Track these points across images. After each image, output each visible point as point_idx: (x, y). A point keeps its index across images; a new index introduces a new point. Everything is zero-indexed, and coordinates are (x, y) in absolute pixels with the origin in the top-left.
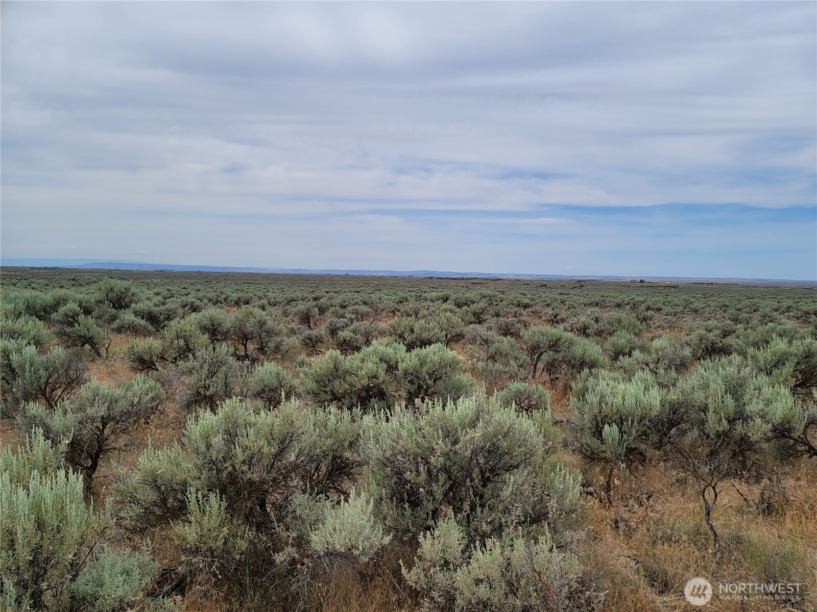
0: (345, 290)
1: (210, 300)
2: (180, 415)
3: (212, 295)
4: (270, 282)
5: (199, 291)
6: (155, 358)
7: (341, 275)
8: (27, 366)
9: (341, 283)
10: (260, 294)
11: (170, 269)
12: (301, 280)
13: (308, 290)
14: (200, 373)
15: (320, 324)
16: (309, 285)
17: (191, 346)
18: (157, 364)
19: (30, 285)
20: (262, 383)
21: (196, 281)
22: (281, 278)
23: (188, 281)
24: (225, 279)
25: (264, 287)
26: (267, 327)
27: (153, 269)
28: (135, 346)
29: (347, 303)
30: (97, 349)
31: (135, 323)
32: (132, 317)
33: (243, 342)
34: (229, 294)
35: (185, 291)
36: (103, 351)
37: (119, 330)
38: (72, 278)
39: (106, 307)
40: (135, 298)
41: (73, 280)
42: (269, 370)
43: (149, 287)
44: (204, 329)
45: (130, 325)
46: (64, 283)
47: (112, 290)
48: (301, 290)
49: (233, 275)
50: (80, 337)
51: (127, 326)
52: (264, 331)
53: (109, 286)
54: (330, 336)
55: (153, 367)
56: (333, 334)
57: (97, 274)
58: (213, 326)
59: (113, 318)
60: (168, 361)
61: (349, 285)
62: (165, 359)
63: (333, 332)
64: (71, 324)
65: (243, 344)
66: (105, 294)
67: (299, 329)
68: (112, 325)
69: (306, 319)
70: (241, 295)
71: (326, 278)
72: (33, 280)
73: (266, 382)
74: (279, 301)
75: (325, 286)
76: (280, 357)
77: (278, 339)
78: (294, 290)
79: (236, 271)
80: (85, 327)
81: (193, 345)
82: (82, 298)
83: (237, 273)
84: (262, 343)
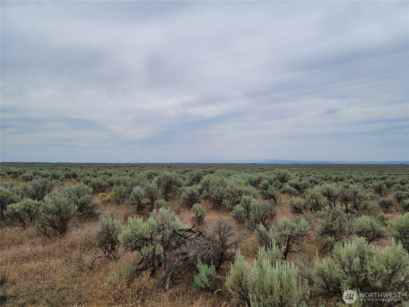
0: (401, 173)
1: (322, 178)
2: (317, 238)
3: (323, 176)
4: (352, 169)
5: (315, 174)
6: (302, 208)
7: (398, 164)
8: (256, 208)
9: (398, 169)
10: (348, 175)
11: (301, 163)
12: (371, 167)
13: (376, 173)
14: (328, 218)
15: (388, 194)
16: (376, 170)
17: (319, 203)
18: (303, 211)
19: (246, 171)
20: (362, 227)
21: (313, 169)
22: (359, 166)
23: (309, 169)
24: (327, 167)
25: (349, 171)
26: (358, 195)
27: (293, 163)
28: (293, 201)
29: (405, 182)
30: (276, 201)
31: (290, 190)
32: (289, 187)
33: (345, 202)
34: (331, 175)
35: (309, 174)
36: (278, 202)
37: (284, 193)
38: (260, 168)
39: (278, 182)
40: (289, 178)
41: (261, 168)
42: (365, 220)
43: (291, 171)
44: (325, 194)
45: (288, 190)
46: (258, 170)
47: (280, 174)
48: (372, 173)
49: (331, 165)
50: (270, 195)
51: (287, 191)
52: (356, 197)
53: (278, 172)
54: (397, 202)
55: (301, 212)
56: (399, 200)
57: (270, 166)
58: (329, 193)
59: (281, 187)
60: (308, 209)
61: (403, 170)
62: (306, 208)
63: (399, 199)
64: (266, 189)
65: (345, 203)
66: (277, 176)
67: (375, 196)
68: (281, 190)
69: (379, 190)
70: (338, 176)
71: (387, 166)
72: (247, 169)
73: (364, 227)
74: (360, 180)
75: (387, 171)
76: (367, 212)
77: (365, 202)
78: (368, 173)
79: (333, 163)
80: (271, 191)
81: (320, 202)
82: (268, 177)
83: (333, 164)
84: (356, 204)
